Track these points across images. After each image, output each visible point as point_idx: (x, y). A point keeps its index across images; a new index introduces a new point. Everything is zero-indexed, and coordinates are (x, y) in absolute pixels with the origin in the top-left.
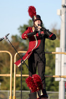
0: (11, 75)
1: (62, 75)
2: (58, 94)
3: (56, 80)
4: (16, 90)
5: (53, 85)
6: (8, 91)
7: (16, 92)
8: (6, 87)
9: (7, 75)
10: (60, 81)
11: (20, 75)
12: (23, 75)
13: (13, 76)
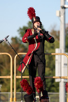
0: (11, 77)
1: (62, 76)
2: (59, 95)
3: (57, 80)
4: (16, 92)
5: (53, 86)
6: (9, 93)
7: (16, 94)
8: (6, 89)
9: (8, 77)
10: (60, 82)
11: (20, 77)
12: (23, 77)
13: (13, 78)
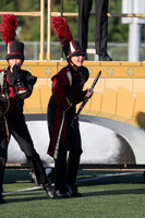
0: (41, 14)
1: (136, 12)
2: (127, 47)
3: (124, 21)
5: (118, 31)
6: (35, 43)
9: (35, 14)
11: (59, 14)
12: (64, 14)
